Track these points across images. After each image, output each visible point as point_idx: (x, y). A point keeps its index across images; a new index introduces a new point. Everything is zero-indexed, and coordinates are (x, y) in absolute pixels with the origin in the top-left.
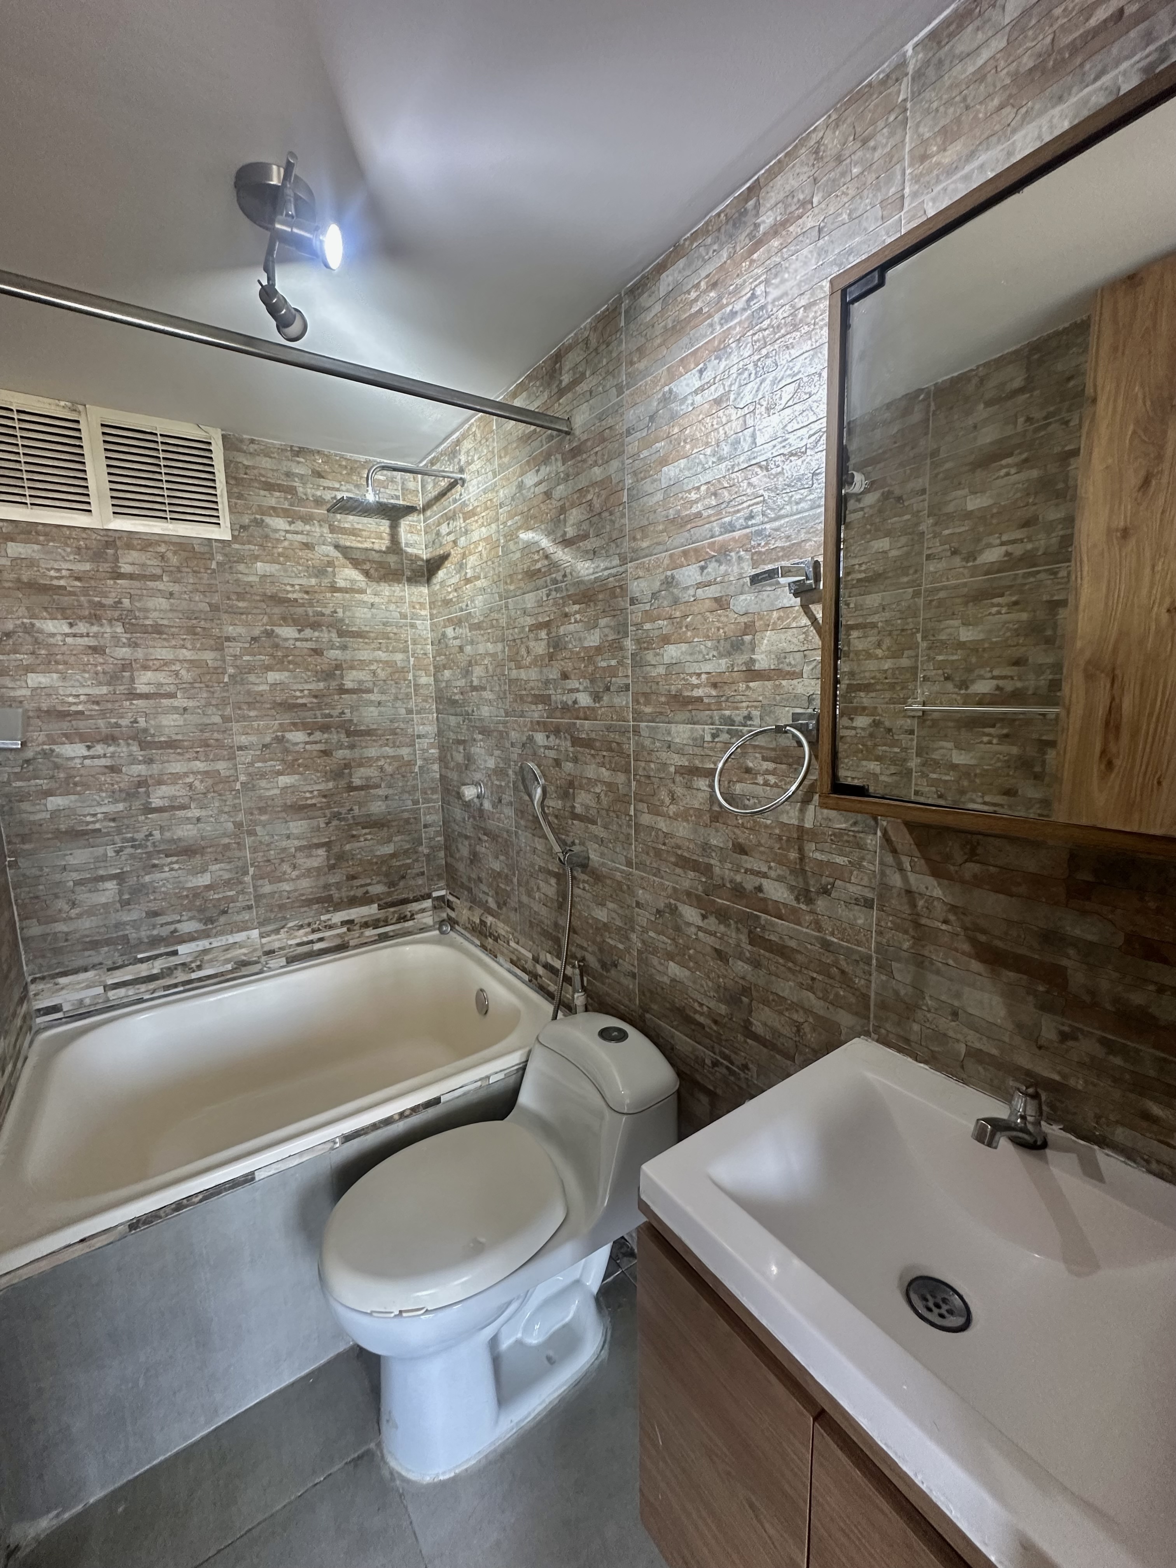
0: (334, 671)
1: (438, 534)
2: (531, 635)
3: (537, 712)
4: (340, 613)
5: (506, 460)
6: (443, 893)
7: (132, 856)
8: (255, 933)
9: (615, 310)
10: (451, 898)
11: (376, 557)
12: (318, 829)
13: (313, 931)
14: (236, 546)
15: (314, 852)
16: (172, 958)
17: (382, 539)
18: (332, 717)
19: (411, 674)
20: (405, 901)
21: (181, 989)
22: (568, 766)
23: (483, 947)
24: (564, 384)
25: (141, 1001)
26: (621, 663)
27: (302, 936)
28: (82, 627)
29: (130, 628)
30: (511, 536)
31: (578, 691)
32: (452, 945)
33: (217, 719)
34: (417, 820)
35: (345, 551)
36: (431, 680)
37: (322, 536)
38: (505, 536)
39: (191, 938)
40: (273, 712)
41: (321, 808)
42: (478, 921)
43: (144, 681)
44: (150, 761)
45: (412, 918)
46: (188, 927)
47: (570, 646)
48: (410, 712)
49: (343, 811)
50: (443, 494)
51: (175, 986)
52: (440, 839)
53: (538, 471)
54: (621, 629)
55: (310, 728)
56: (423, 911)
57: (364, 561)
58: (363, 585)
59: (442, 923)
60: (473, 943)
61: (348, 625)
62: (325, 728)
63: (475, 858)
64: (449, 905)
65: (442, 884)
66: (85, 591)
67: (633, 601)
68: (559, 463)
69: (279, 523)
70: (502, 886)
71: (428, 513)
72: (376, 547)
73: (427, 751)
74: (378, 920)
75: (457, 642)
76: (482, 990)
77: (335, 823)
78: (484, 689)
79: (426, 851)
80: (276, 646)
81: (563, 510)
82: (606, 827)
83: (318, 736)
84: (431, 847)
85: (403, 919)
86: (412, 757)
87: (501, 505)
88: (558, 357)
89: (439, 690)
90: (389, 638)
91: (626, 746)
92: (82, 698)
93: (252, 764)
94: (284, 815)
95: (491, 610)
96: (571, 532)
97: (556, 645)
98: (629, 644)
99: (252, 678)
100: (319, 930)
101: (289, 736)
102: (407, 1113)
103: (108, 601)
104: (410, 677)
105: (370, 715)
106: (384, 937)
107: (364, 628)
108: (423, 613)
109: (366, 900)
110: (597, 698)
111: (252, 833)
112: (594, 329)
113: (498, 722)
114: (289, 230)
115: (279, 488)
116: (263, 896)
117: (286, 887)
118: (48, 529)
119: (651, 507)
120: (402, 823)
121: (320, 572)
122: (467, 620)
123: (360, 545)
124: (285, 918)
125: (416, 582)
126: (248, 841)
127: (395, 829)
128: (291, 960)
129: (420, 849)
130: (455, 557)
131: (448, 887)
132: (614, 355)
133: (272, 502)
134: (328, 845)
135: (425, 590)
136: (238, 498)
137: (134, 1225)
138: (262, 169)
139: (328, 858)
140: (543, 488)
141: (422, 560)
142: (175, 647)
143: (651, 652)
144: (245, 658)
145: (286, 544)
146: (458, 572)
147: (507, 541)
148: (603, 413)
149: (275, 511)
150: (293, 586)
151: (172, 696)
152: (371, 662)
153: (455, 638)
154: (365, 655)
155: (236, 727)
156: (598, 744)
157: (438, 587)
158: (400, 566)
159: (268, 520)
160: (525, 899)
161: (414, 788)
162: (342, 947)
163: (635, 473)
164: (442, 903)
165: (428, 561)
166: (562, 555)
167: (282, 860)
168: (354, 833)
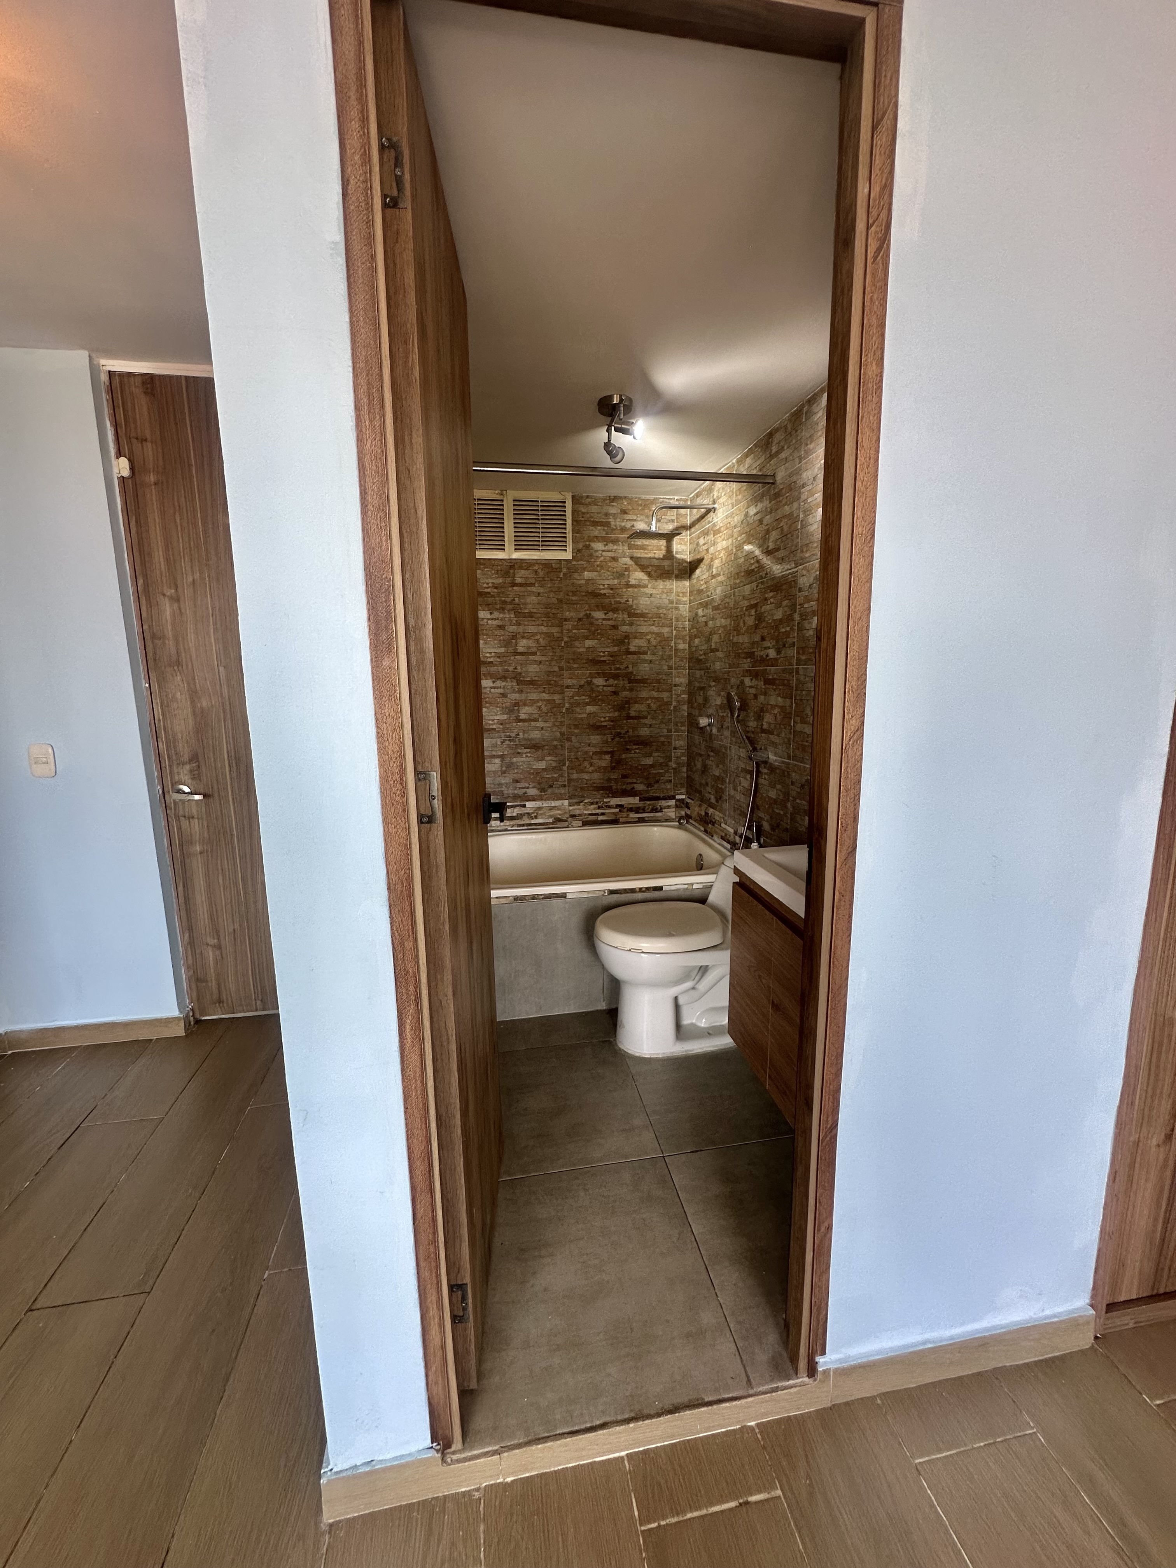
0: (624, 640)
1: (698, 544)
2: (747, 613)
3: (746, 664)
4: (630, 603)
5: (740, 497)
6: (683, 797)
7: (509, 746)
8: (566, 803)
9: (801, 410)
10: (689, 801)
11: (656, 562)
12: (607, 742)
13: (599, 808)
14: (574, 563)
15: (604, 757)
16: (523, 809)
17: (661, 550)
18: (620, 669)
19: (673, 642)
20: (658, 798)
21: (526, 828)
22: (762, 698)
23: (706, 831)
24: (773, 452)
25: (506, 830)
26: (792, 629)
27: (592, 809)
28: (496, 614)
29: (518, 614)
30: (739, 547)
31: (769, 648)
32: (686, 830)
33: (556, 669)
34: (670, 743)
35: (635, 559)
36: (687, 646)
37: (623, 552)
38: (736, 547)
39: (533, 799)
40: (587, 665)
41: (610, 729)
42: (704, 814)
43: (523, 645)
44: (521, 692)
45: (661, 811)
46: (532, 792)
47: (767, 619)
48: (670, 668)
49: (623, 732)
50: (703, 517)
51: (523, 825)
52: (684, 758)
53: (756, 506)
54: (793, 607)
55: (607, 676)
56: (669, 807)
57: (648, 566)
58: (646, 582)
59: (681, 818)
60: (699, 830)
61: (635, 609)
62: (616, 677)
63: (705, 769)
64: (687, 806)
65: (683, 790)
66: (499, 594)
67: (800, 590)
68: (768, 502)
69: (598, 546)
70: (720, 786)
71: (693, 530)
72: (656, 556)
73: (680, 695)
74: (639, 808)
75: (704, 619)
76: (700, 855)
77: (617, 739)
78: (717, 650)
79: (674, 766)
80: (591, 624)
81: (768, 532)
82: (778, 736)
83: (611, 681)
84: (678, 764)
85: (655, 810)
86: (669, 700)
87: (735, 527)
88: (771, 435)
89: (691, 653)
90: (660, 617)
91: (791, 682)
92: (493, 654)
93: (572, 697)
94: (588, 730)
95: (725, 596)
96: (771, 546)
97: (759, 618)
98: (797, 617)
99: (577, 644)
100: (602, 807)
101: (595, 681)
102: (644, 889)
103: (508, 600)
104: (673, 644)
105: (644, 670)
106: (641, 820)
107: (645, 611)
108: (684, 599)
109: (632, 793)
110: (778, 652)
111: (569, 740)
112: (790, 420)
113: (725, 672)
114: (620, 426)
115: (601, 524)
116: (574, 780)
117: (586, 776)
118: (485, 562)
119: (811, 532)
120: (659, 744)
121: (620, 575)
122: (711, 604)
123: (646, 556)
124: (584, 797)
125: (681, 578)
126: (567, 744)
127: (654, 748)
128: (586, 823)
129: (670, 764)
130: (706, 561)
131: (688, 794)
132: (799, 438)
133: (596, 533)
134: (612, 753)
135: (687, 583)
136: (577, 533)
137: (516, 898)
138: (611, 397)
139: (611, 762)
140: (758, 517)
141: (686, 562)
142: (538, 625)
143: (807, 621)
144: (574, 631)
145: (602, 558)
146: (708, 571)
147: (737, 551)
148: (791, 473)
149: (597, 539)
150: (604, 585)
151: (534, 654)
152: (647, 634)
153: (703, 616)
154: (644, 629)
155: (566, 674)
156: (777, 682)
157: (695, 581)
158: (671, 568)
159: (593, 545)
160: (732, 792)
161: (670, 720)
162: (614, 822)
163: (804, 511)
164: (681, 804)
165: (690, 563)
166: (766, 561)
167: (585, 760)
168: (628, 747)
